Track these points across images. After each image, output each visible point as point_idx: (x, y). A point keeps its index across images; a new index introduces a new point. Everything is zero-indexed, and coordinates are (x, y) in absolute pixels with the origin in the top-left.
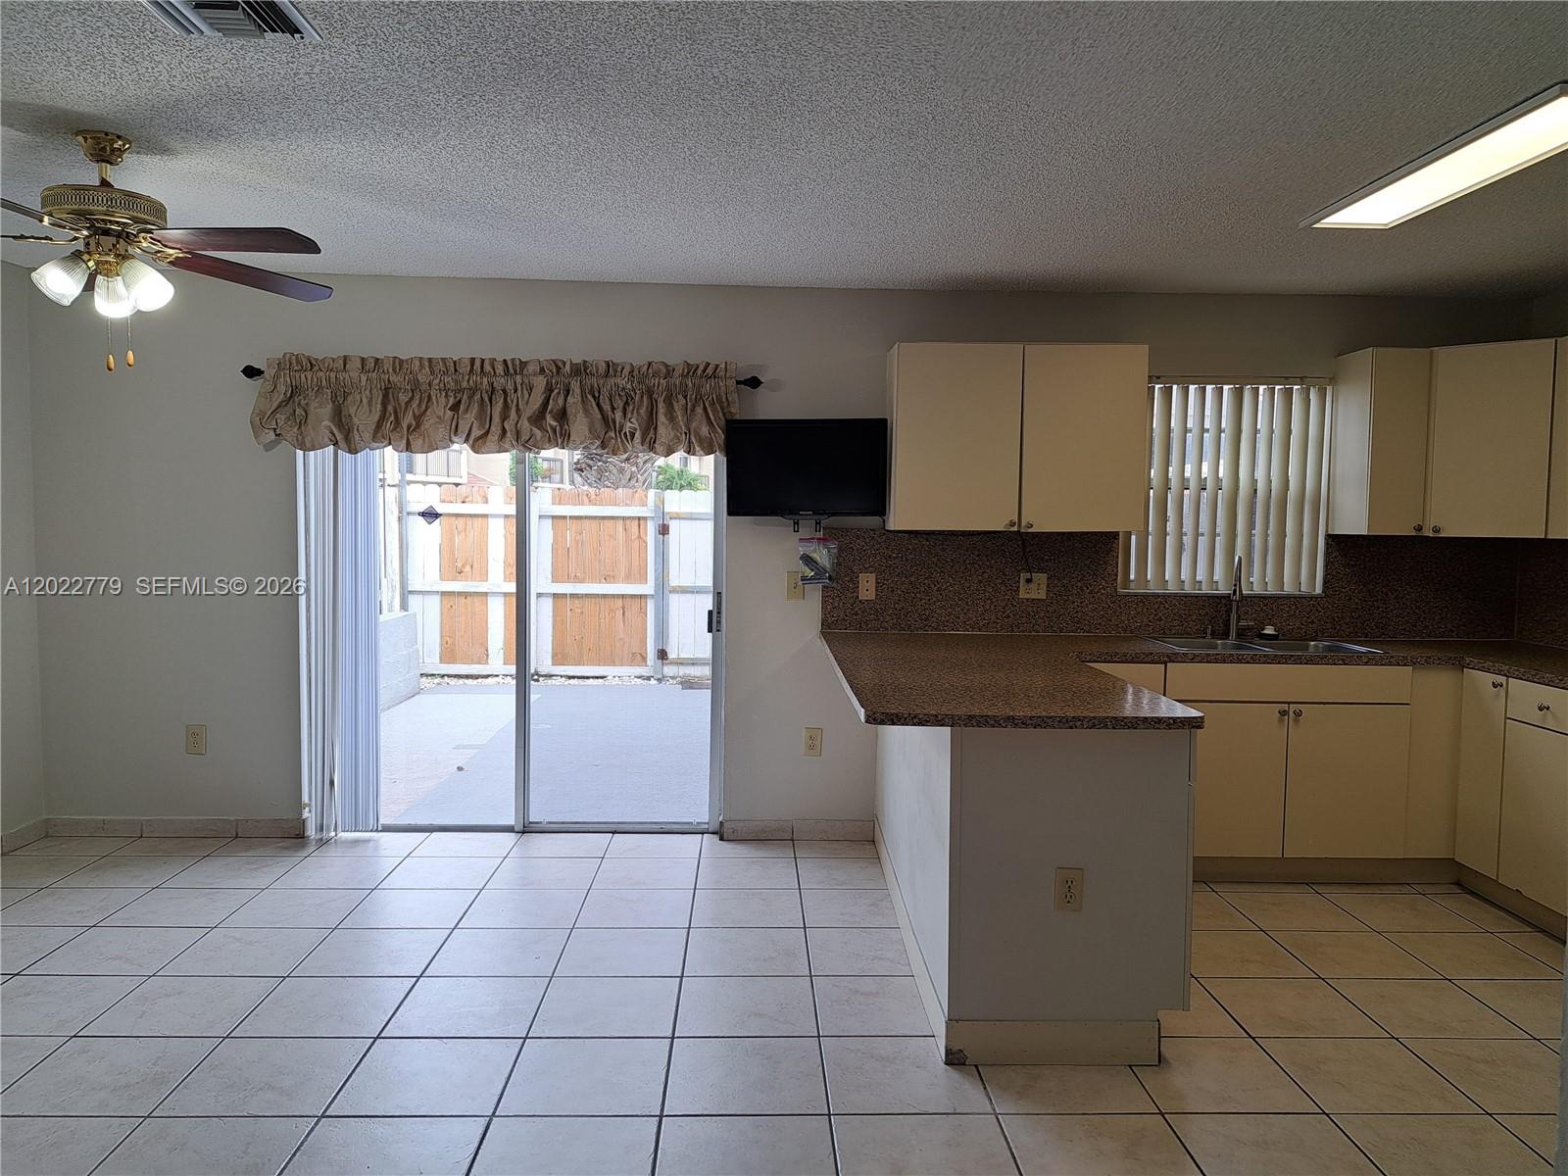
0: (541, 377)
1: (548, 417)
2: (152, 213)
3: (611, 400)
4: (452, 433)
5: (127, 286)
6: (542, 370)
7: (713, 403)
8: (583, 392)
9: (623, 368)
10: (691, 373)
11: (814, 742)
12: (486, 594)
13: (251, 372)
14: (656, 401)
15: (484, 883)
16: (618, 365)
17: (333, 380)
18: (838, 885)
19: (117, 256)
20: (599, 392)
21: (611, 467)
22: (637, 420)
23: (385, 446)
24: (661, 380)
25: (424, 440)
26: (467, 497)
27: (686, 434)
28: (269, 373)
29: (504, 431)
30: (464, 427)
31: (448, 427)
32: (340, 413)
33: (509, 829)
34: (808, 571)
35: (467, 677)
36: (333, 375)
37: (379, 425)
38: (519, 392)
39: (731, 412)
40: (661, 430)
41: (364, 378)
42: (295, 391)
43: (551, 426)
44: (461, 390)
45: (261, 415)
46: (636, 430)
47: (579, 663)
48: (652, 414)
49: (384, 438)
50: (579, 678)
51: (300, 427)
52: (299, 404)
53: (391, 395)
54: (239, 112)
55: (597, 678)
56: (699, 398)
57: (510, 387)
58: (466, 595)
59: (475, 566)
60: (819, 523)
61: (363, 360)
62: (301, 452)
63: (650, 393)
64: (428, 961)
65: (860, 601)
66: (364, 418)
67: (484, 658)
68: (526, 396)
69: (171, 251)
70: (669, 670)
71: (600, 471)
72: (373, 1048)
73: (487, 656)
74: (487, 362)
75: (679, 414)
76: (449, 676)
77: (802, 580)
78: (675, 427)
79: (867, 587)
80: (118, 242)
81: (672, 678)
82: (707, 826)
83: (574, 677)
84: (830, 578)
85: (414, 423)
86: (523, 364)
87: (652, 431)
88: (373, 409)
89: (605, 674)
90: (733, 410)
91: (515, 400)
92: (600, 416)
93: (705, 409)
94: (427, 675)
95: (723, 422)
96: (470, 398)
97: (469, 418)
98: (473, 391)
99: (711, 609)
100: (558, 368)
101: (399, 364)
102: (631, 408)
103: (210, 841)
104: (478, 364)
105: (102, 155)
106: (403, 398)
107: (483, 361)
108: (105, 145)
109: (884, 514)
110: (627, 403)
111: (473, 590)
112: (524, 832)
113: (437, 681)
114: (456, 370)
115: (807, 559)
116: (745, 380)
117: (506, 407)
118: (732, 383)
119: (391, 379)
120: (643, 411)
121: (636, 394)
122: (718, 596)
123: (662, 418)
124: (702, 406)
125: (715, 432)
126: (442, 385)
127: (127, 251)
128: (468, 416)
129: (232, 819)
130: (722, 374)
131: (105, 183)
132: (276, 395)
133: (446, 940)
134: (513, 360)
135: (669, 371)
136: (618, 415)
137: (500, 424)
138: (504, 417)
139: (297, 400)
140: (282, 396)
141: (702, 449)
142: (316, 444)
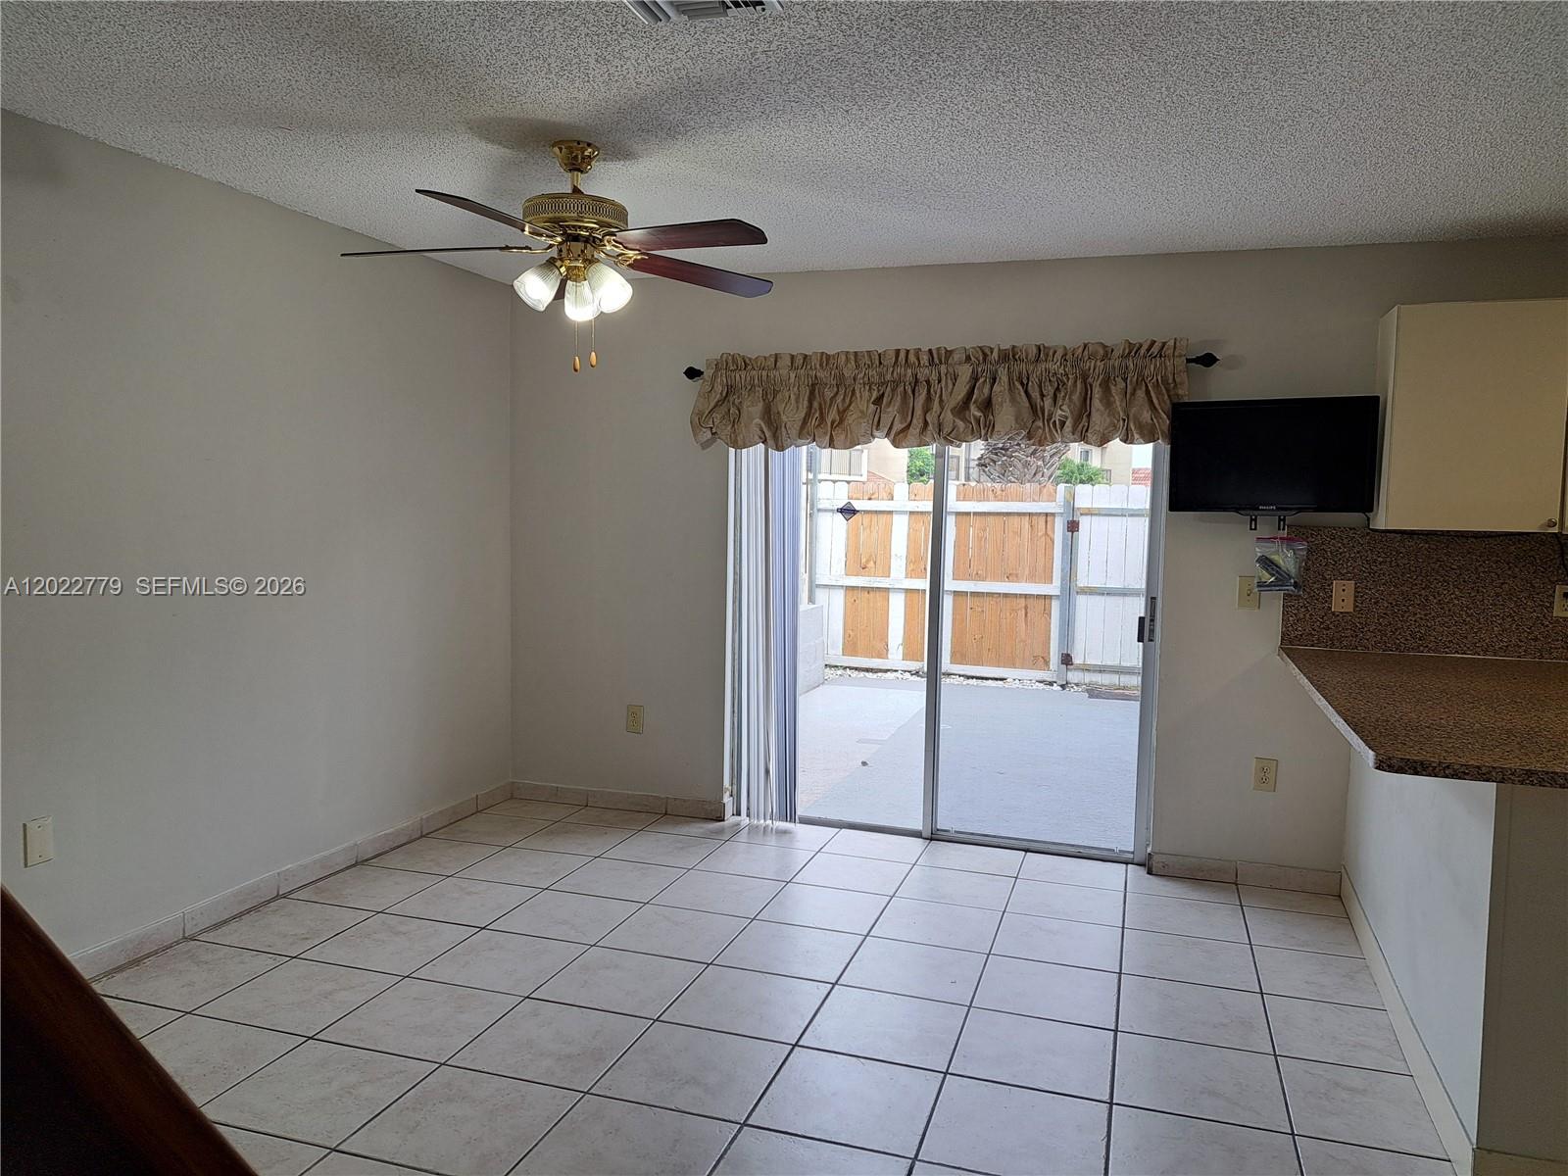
0: (967, 366)
1: (972, 407)
2: (615, 216)
3: (1040, 387)
4: (874, 427)
5: (592, 290)
6: (968, 358)
7: (1157, 386)
8: (1010, 379)
9: (1055, 352)
10: (1133, 354)
11: (1266, 774)
12: (887, 590)
13: (692, 373)
14: (1091, 386)
15: (894, 890)
16: (1049, 348)
17: (764, 378)
18: (1299, 946)
19: (585, 261)
20: (1028, 379)
21: (1016, 462)
22: (1069, 406)
23: (809, 443)
24: (1098, 363)
25: (847, 436)
26: (873, 494)
27: (1124, 420)
28: (708, 373)
29: (926, 423)
30: (886, 420)
31: (871, 422)
32: (770, 411)
33: (917, 834)
34: (1267, 575)
35: (867, 670)
36: (764, 373)
37: (805, 422)
38: (943, 382)
39: (1178, 395)
40: (1096, 417)
41: (793, 375)
42: (730, 389)
43: (975, 416)
44: (885, 383)
45: (700, 414)
46: (1067, 418)
47: (978, 662)
48: (1085, 399)
49: (808, 434)
50: (977, 678)
51: (733, 426)
52: (733, 403)
53: (817, 391)
54: (697, 105)
55: (996, 679)
56: (1141, 380)
57: (934, 378)
58: (869, 590)
59: (878, 562)
60: (1284, 520)
61: (793, 357)
62: (734, 450)
63: (1085, 377)
64: (843, 967)
65: (1333, 613)
66: (791, 415)
67: (883, 653)
68: (950, 386)
69: (631, 253)
70: (1073, 676)
71: (1004, 466)
72: (792, 1055)
73: (887, 650)
74: (912, 352)
75: (1117, 399)
76: (851, 668)
77: (1258, 586)
78: (1112, 413)
79: (1343, 597)
80: (586, 248)
81: (1077, 685)
82: (1131, 856)
83: (973, 677)
84: (1296, 585)
85: (838, 418)
86: (949, 353)
87: (1085, 418)
88: (801, 406)
89: (1005, 676)
90: (1180, 392)
91: (939, 391)
92: (1028, 405)
93: (1148, 392)
94: (831, 667)
95: (1168, 406)
96: (893, 390)
97: (891, 412)
98: (896, 383)
99: (1142, 615)
100: (985, 355)
101: (826, 359)
102: (1063, 394)
103: (643, 815)
104: (902, 355)
105: (574, 164)
106: (829, 394)
107: (908, 351)
108: (576, 152)
109: (1371, 510)
110: (1058, 389)
111: (875, 585)
112: (931, 839)
113: (839, 672)
114: (880, 363)
115: (1266, 563)
116: (1198, 357)
117: (929, 398)
118: (1181, 362)
119: (818, 374)
120: (1076, 397)
121: (1068, 379)
122: (1152, 602)
123: (1097, 403)
124: (1144, 388)
125: (1158, 417)
126: (866, 379)
127: (593, 256)
128: (890, 409)
129: (663, 796)
130: (1171, 351)
131: (576, 190)
132: (714, 395)
133: (860, 947)
134: (938, 349)
135: (1108, 352)
136: (1048, 402)
137: (922, 417)
138: (927, 410)
139: (731, 399)
140: (718, 396)
141: (1142, 437)
142: (747, 442)
